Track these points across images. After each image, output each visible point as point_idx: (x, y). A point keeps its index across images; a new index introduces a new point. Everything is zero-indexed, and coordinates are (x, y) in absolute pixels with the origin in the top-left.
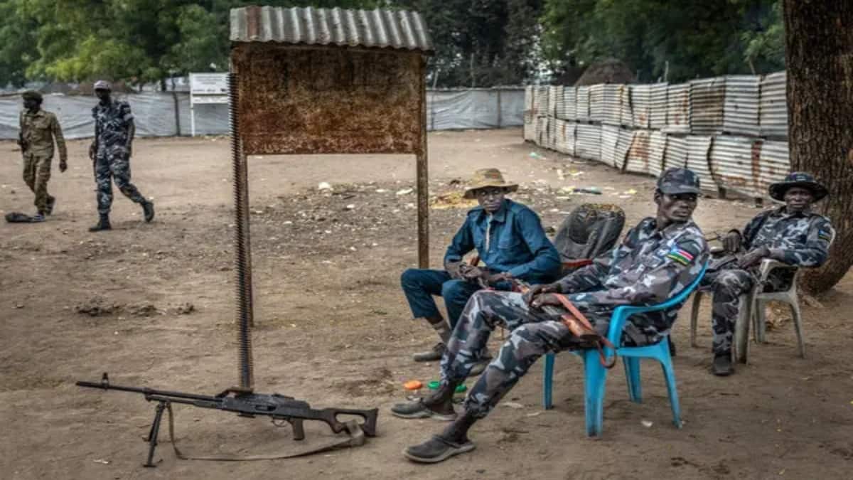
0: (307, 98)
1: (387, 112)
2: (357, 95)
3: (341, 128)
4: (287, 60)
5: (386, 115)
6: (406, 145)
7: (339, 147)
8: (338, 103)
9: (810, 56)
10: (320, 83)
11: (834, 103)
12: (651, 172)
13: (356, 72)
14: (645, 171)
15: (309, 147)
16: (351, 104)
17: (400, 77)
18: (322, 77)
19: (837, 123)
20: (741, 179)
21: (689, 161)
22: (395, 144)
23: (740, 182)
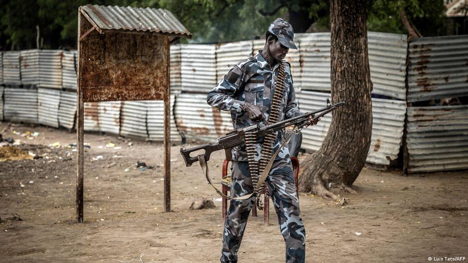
0: (114, 65)
1: (152, 73)
2: (138, 62)
3: (130, 84)
4: (106, 40)
5: (151, 75)
6: (161, 95)
7: (129, 96)
8: (129, 67)
9: (347, 39)
10: (121, 54)
11: (358, 67)
12: (103, 130)
13: (138, 47)
14: (97, 129)
15: (115, 97)
16: (135, 68)
17: (159, 51)
18: (122, 51)
19: (359, 78)
20: (204, 129)
21: (148, 117)
22: (156, 94)
23: (203, 131)
